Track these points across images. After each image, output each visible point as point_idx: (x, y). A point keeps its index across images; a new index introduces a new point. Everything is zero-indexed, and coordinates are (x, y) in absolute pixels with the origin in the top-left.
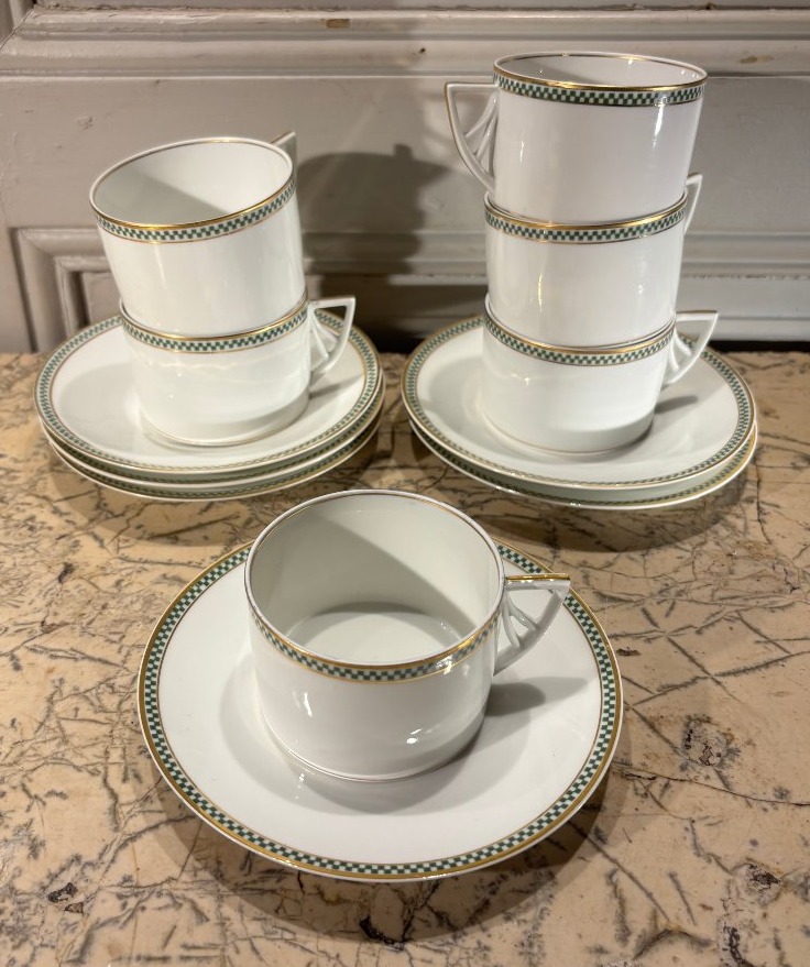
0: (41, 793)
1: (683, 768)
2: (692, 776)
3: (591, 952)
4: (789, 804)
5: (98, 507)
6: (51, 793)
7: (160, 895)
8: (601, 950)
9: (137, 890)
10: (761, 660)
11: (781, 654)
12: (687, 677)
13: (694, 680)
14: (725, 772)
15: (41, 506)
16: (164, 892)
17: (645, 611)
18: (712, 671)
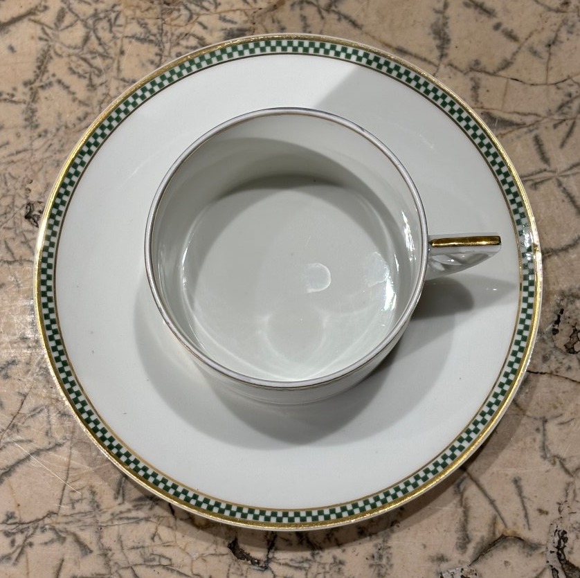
3: (433, 561)
7: (43, 530)
8: (441, 559)
9: (22, 527)
16: (47, 527)
17: (537, 141)
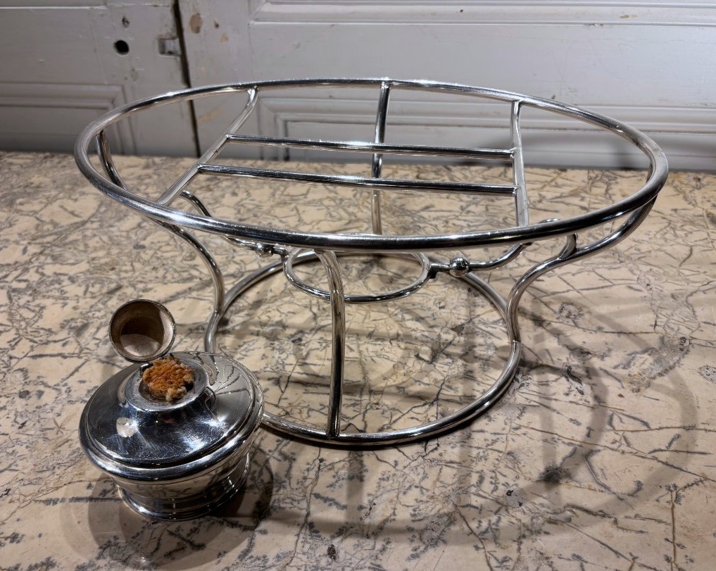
0: (285, 312)
1: (558, 318)
2: (561, 321)
4: (602, 332)
5: (299, 221)
6: (289, 312)
10: (601, 285)
11: (611, 284)
12: (565, 290)
13: (568, 291)
14: (576, 321)
15: (273, 219)
18: (577, 288)
